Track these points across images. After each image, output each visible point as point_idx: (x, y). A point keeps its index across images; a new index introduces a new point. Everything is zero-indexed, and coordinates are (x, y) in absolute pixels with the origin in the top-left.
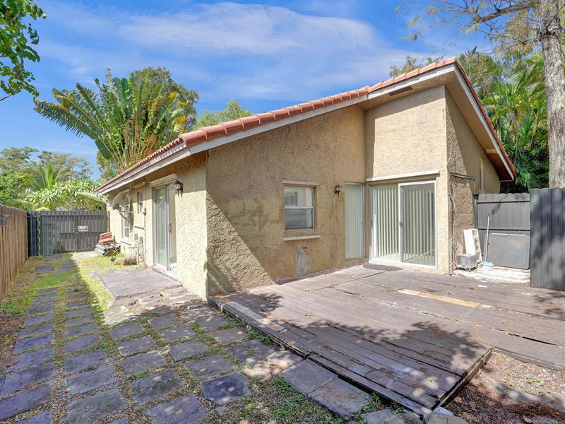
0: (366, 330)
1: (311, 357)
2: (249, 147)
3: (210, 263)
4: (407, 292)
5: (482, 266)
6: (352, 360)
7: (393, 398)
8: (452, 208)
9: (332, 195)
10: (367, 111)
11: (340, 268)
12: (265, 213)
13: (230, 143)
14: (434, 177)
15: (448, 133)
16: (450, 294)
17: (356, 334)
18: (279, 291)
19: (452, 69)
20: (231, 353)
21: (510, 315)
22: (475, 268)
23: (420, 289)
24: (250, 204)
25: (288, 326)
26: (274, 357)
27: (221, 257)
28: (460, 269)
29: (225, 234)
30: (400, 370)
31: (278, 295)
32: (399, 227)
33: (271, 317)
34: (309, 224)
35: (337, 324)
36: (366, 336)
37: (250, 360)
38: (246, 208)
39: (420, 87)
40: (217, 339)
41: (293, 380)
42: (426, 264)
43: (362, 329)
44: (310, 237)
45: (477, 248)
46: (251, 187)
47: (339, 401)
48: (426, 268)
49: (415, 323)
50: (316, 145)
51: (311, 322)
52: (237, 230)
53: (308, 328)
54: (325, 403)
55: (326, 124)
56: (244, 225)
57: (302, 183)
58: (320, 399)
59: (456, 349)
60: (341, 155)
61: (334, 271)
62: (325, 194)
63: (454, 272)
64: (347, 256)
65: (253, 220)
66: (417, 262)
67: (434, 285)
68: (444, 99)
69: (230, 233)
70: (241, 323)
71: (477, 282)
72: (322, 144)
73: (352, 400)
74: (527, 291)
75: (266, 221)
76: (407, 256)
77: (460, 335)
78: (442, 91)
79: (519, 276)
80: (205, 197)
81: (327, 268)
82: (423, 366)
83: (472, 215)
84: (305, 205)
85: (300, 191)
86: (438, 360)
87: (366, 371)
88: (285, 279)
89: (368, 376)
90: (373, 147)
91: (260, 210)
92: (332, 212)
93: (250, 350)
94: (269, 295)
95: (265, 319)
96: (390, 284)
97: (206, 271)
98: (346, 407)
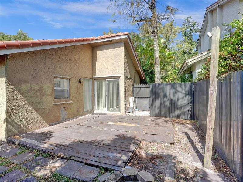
0: (96, 141)
1: (71, 158)
2: (34, 56)
3: (8, 119)
4: (110, 123)
5: (135, 111)
6: (91, 156)
7: (109, 167)
8: (126, 89)
9: (77, 83)
10: (94, 48)
11: (81, 116)
12: (43, 91)
13: (22, 53)
14: (119, 77)
15: (125, 61)
16: (125, 122)
17: (91, 144)
18: (52, 129)
19: (126, 36)
20: (25, 167)
21: (145, 127)
22: (133, 112)
23: (115, 121)
24: (35, 86)
25: (58, 146)
26: (52, 163)
27: (16, 115)
28: (128, 112)
29: (19, 102)
30: (111, 155)
31: (51, 131)
32: (106, 97)
33: (48, 143)
34: (66, 96)
35: (83, 141)
36: (97, 144)
37: (37, 168)
38: (32, 88)
39: (115, 41)
40: (14, 161)
41: (62, 172)
42: (116, 111)
43: (95, 141)
44: (67, 102)
45: (133, 104)
46: (35, 77)
47: (87, 175)
48: (116, 113)
49: (116, 135)
50: (71, 60)
51: (70, 142)
52: (26, 100)
53: (69, 145)
54: (80, 178)
55: (75, 51)
56: (31, 97)
57: (63, 77)
58: (77, 177)
59: (131, 143)
60: (82, 65)
61: (79, 117)
62: (74, 82)
63: (126, 114)
64: (84, 110)
65: (36, 94)
66: (113, 111)
67: (120, 119)
68: (123, 47)
69: (22, 101)
70: (31, 149)
71: (134, 117)
72: (74, 60)
73: (92, 173)
74: (149, 118)
75: (44, 95)
76: (109, 109)
77: (133, 137)
78: (123, 44)
79: (146, 113)
80: (5, 81)
81: (75, 116)
82: (119, 152)
83: (132, 92)
84: (64, 87)
85: (61, 80)
86: (124, 148)
87: (97, 159)
88: (55, 123)
89: (98, 161)
90: (96, 63)
91: (40, 89)
92: (77, 90)
93: (37, 162)
94: (46, 132)
95: (45, 145)
96: (103, 121)
97: (6, 123)
98: (90, 177)
